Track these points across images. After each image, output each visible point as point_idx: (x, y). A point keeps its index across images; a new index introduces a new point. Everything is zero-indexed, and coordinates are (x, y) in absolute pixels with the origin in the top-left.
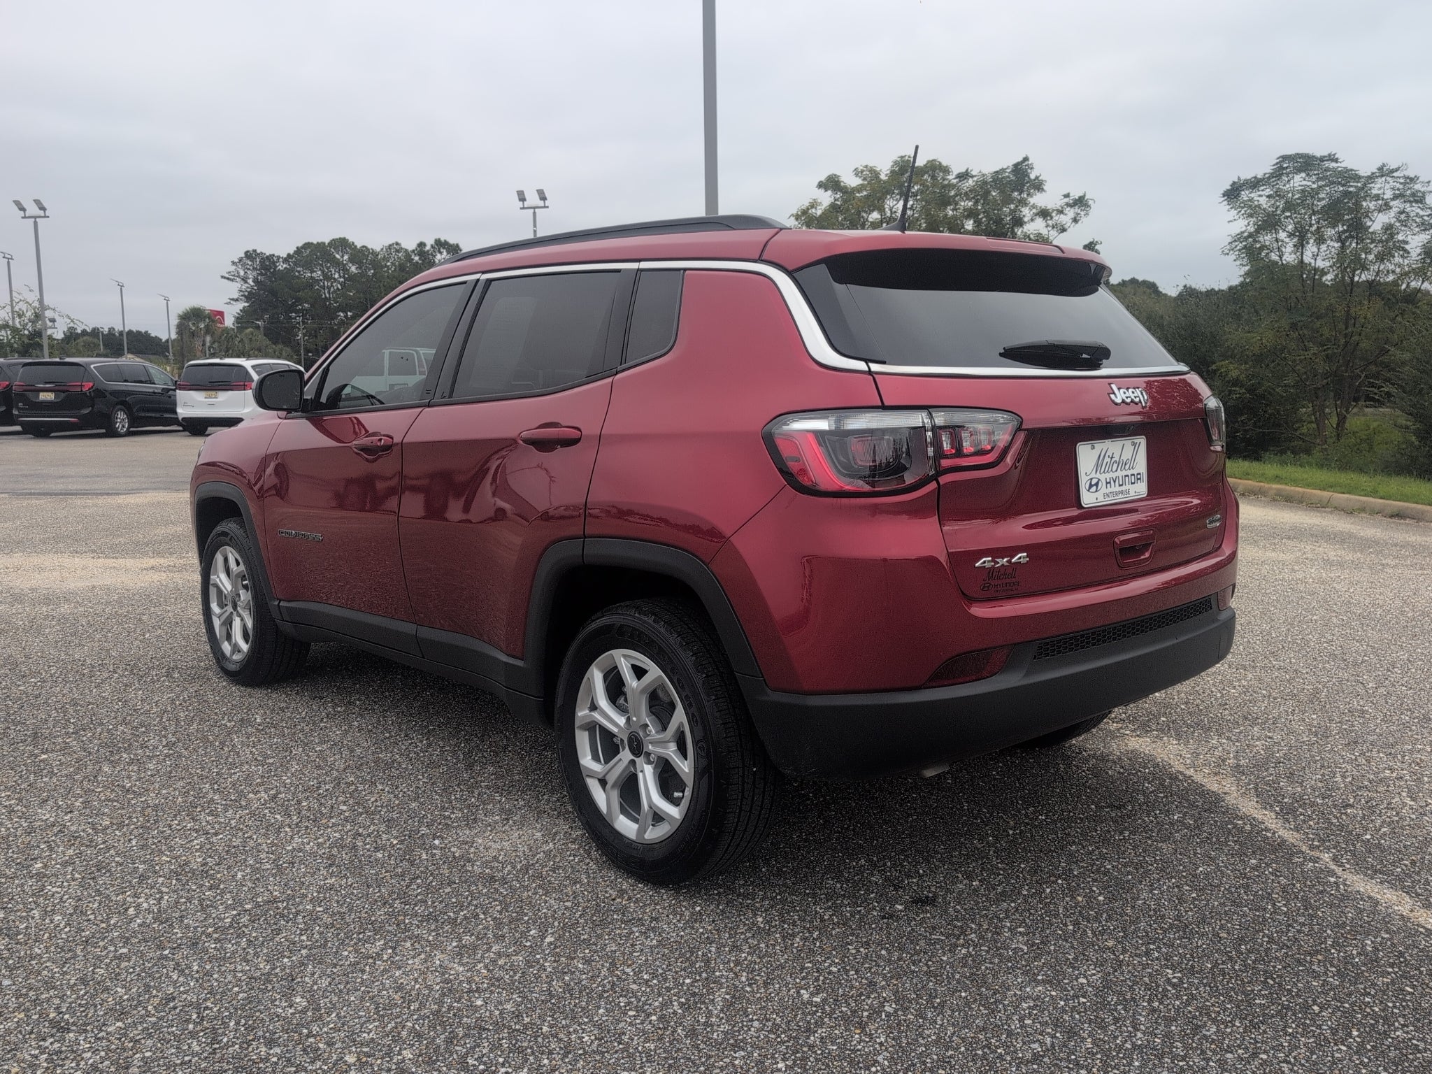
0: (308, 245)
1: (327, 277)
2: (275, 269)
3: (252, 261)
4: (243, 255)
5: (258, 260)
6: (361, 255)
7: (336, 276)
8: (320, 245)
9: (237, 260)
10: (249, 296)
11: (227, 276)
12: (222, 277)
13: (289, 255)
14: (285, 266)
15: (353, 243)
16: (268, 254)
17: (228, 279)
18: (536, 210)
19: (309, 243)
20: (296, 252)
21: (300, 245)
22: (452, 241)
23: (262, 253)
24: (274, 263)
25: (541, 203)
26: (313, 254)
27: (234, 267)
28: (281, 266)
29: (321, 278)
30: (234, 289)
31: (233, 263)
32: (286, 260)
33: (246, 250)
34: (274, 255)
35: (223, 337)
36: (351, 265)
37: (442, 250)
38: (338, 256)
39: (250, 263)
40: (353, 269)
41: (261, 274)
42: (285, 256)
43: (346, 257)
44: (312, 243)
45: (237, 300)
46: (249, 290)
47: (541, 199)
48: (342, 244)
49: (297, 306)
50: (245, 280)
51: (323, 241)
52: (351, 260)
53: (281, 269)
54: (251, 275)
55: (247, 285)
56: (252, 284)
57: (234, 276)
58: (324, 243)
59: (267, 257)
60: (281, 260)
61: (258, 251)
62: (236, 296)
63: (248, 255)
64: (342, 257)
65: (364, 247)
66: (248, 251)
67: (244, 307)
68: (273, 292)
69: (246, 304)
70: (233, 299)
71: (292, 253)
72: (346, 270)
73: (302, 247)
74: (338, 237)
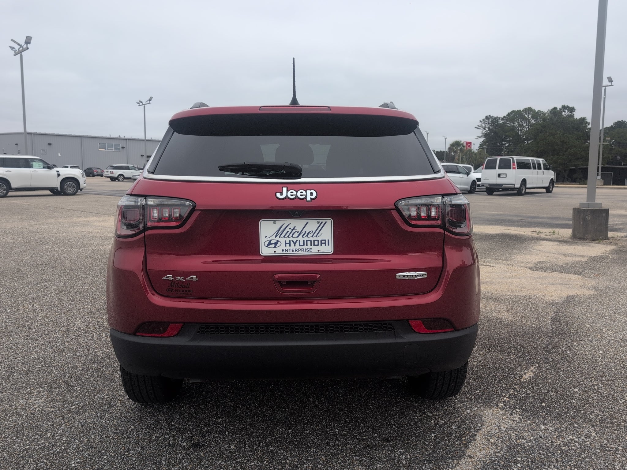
0: (513, 112)
1: (521, 125)
2: (498, 123)
3: (488, 120)
4: (485, 118)
5: (491, 119)
6: (536, 114)
7: (525, 125)
8: (519, 112)
9: (482, 120)
10: (486, 135)
11: (477, 127)
12: (475, 128)
13: (504, 116)
14: (502, 121)
15: (534, 109)
16: (495, 117)
17: (478, 128)
18: (606, 87)
19: (514, 111)
20: (507, 115)
21: (510, 112)
22: (571, 106)
23: (493, 116)
24: (497, 120)
25: (610, 84)
26: (515, 115)
27: (481, 123)
28: (501, 122)
29: (518, 126)
30: (479, 132)
31: (480, 121)
32: (503, 119)
33: (486, 116)
34: (497, 117)
35: (468, 153)
36: (532, 119)
37: (565, 110)
38: (526, 116)
39: (487, 121)
40: (533, 121)
41: (492, 126)
42: (502, 117)
43: (530, 116)
44: (515, 111)
45: (480, 137)
46: (486, 133)
47: (609, 82)
48: (529, 110)
49: (507, 139)
50: (484, 128)
51: (520, 109)
52: (532, 117)
53: (500, 122)
54: (487, 126)
55: (485, 130)
56: (487, 130)
57: (480, 127)
58: (520, 110)
59: (495, 118)
60: (501, 119)
61: (491, 116)
62: (480, 135)
63: (487, 118)
64: (529, 116)
65: (539, 111)
66: (487, 116)
67: (484, 140)
68: (495, 133)
69: (484, 139)
71: (505, 115)
72: (529, 122)
73: (510, 113)
74: (527, 107)
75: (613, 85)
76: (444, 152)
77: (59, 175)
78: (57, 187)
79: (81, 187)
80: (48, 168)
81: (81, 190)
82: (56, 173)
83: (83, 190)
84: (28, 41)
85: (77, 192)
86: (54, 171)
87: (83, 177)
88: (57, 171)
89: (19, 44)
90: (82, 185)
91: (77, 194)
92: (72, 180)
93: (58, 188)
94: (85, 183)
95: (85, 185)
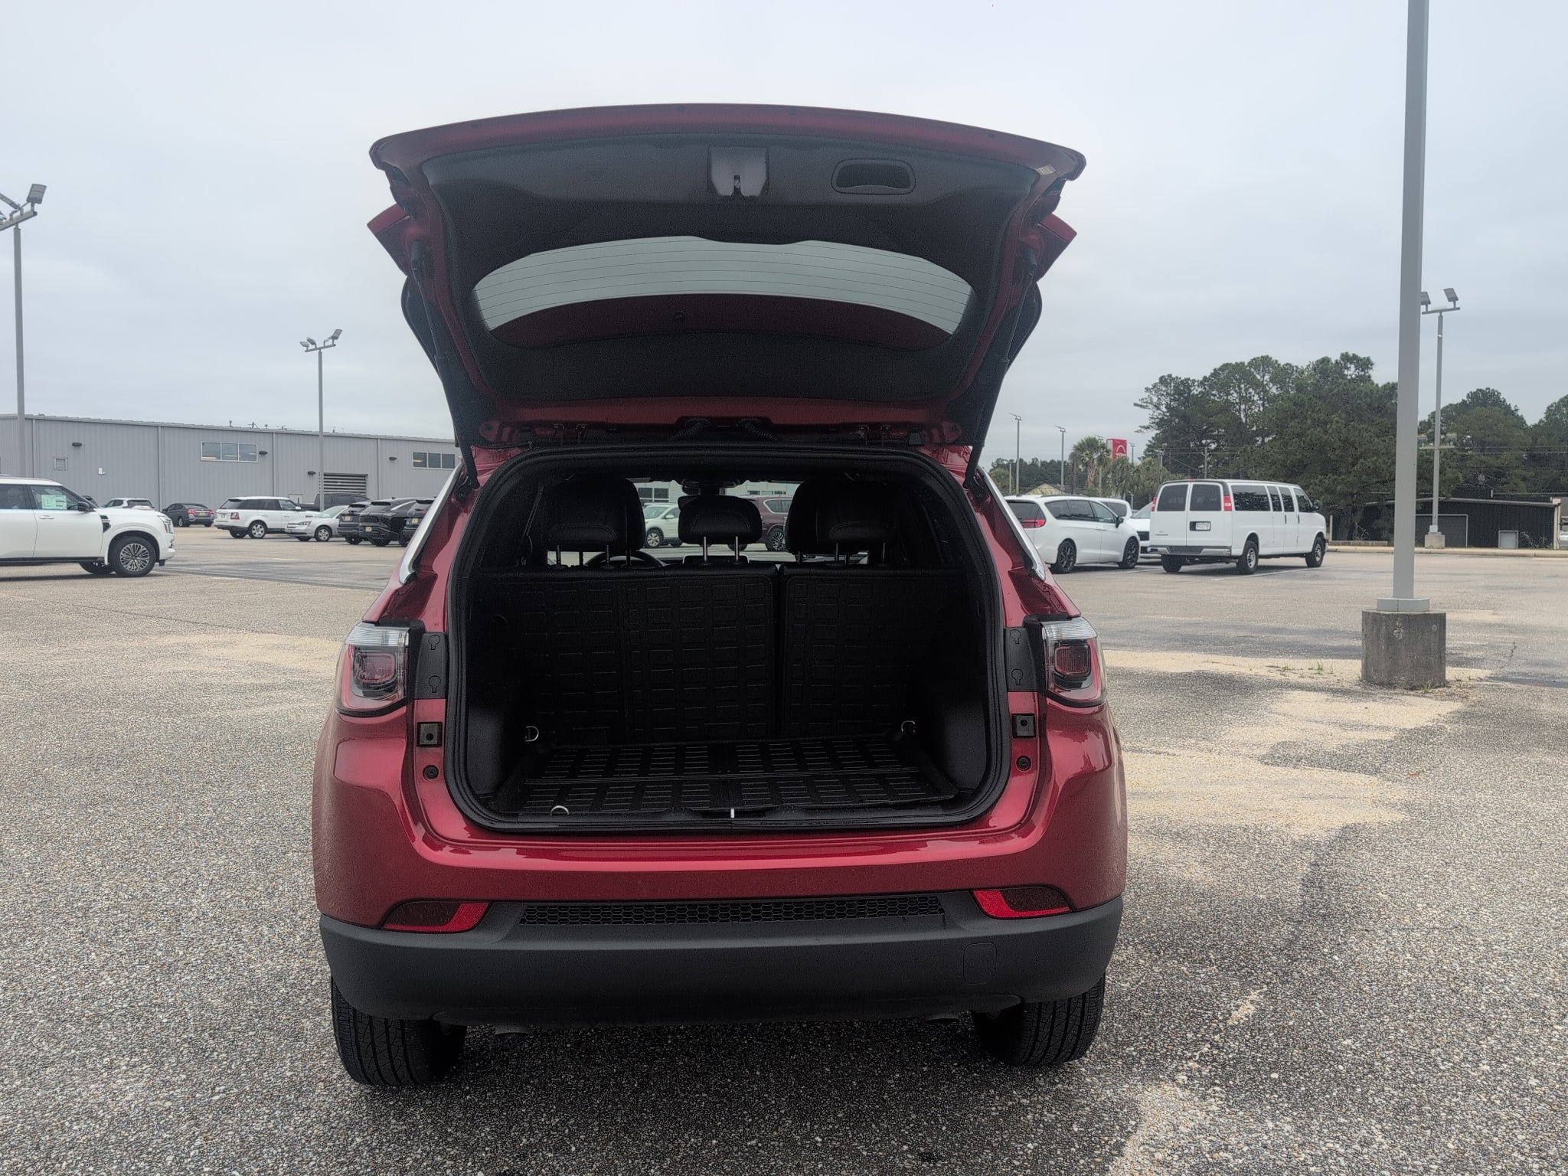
0: (1225, 366)
1: (1246, 400)
2: (1189, 394)
3: (1166, 387)
4: (1158, 381)
5: (1172, 385)
6: (1282, 373)
7: (1256, 398)
8: (1239, 367)
9: (1151, 387)
10: (1160, 423)
11: (1140, 403)
12: (1135, 405)
13: (1205, 378)
14: (1200, 389)
15: (1276, 361)
16: (1183, 378)
17: (1141, 406)
18: (1443, 313)
19: (1227, 364)
20: (1212, 375)
21: (1218, 366)
22: (1362, 355)
23: (1177, 378)
24: (1188, 387)
25: (1451, 305)
26: (1229, 375)
27: (1148, 394)
28: (1196, 390)
29: (1238, 401)
30: (1145, 416)
31: (1147, 389)
32: (1201, 383)
33: (1161, 375)
34: (1189, 379)
35: (1118, 467)
36: (1271, 385)
37: (1349, 366)
38: (1259, 377)
39: (1164, 389)
40: (1274, 390)
41: (1175, 400)
42: (1201, 379)
43: (1267, 377)
44: (1231, 364)
45: (1147, 428)
46: (1160, 417)
47: (1450, 300)
48: (1264, 362)
49: (1212, 431)
50: (1157, 407)
51: (1242, 361)
52: (1272, 380)
53: (1196, 393)
54: (1164, 400)
55: (1159, 412)
56: (1165, 410)
57: (1147, 402)
58: (1243, 363)
59: (1182, 381)
60: (1196, 383)
61: (1174, 376)
62: (1147, 424)
63: (1163, 380)
64: (1264, 376)
65: (1287, 364)
66: (1163, 377)
67: (1157, 434)
68: (1184, 417)
69: (1158, 432)
70: (1144, 427)
71: (1208, 375)
72: (1265, 391)
73: (1219, 369)
74: (1259, 356)
75: (1459, 309)
76: (1059, 463)
77: (106, 526)
78: (101, 555)
79: (161, 557)
80: (80, 509)
81: (162, 563)
82: (100, 523)
83: (166, 563)
84: (36, 195)
85: (151, 567)
86: (94, 518)
87: (167, 529)
88: (104, 517)
89: (12, 204)
90: (165, 551)
91: (152, 572)
92: (139, 539)
93: (103, 558)
94: (170, 547)
95: (172, 550)
